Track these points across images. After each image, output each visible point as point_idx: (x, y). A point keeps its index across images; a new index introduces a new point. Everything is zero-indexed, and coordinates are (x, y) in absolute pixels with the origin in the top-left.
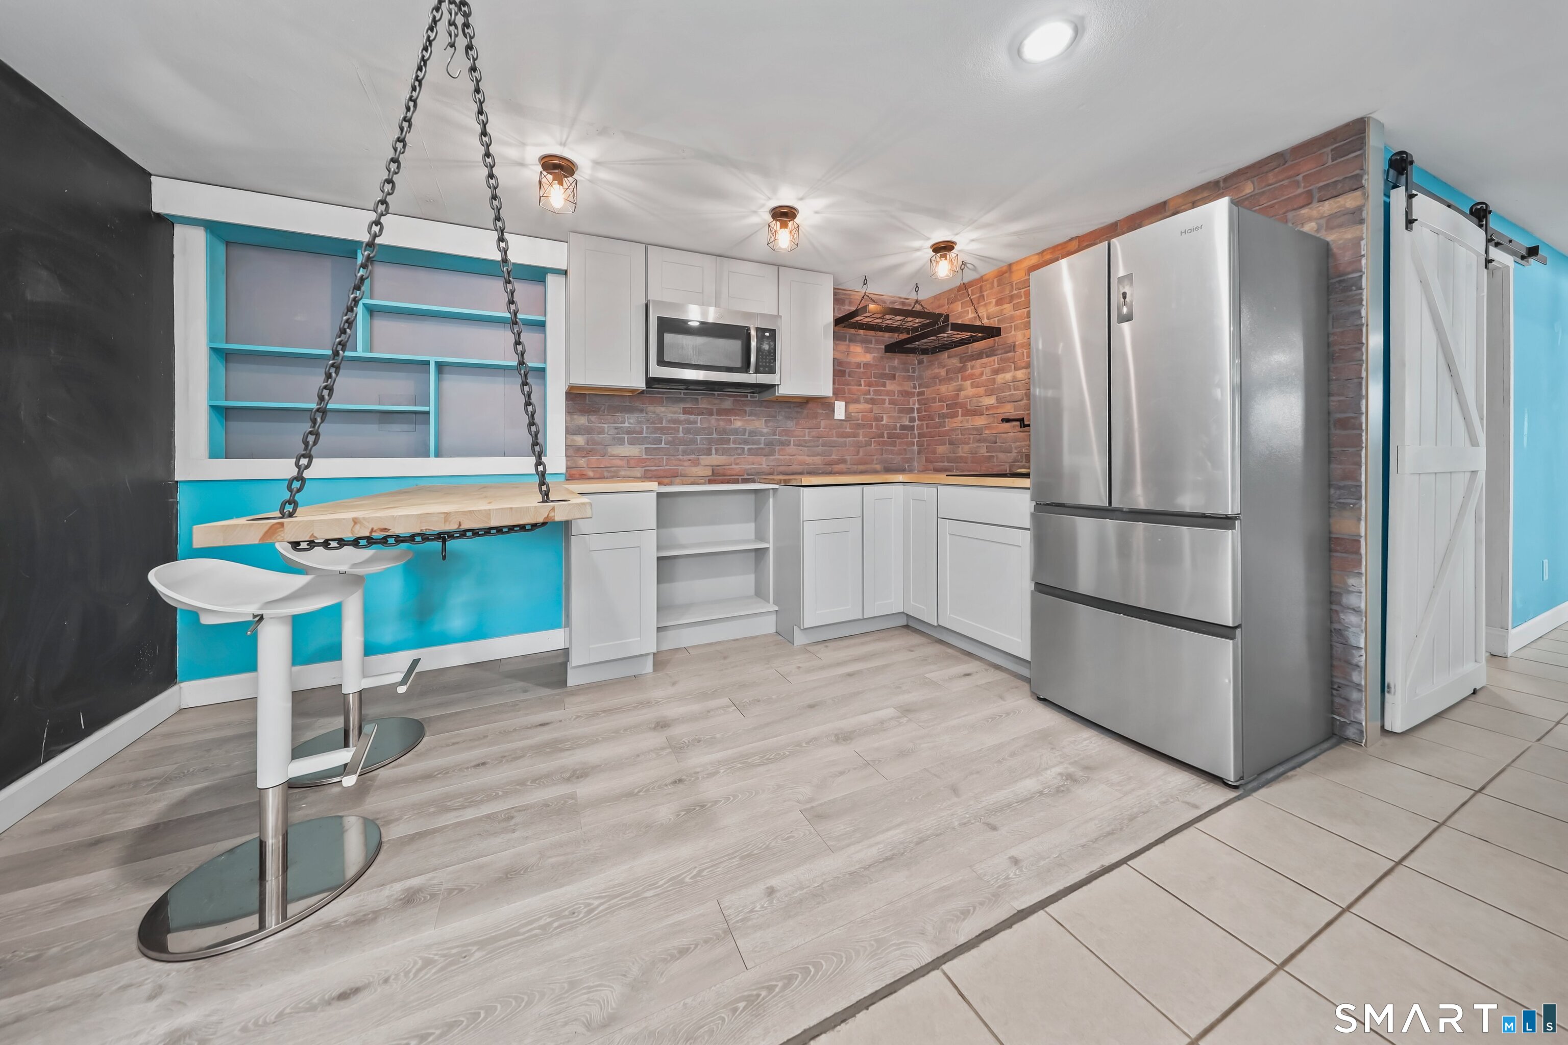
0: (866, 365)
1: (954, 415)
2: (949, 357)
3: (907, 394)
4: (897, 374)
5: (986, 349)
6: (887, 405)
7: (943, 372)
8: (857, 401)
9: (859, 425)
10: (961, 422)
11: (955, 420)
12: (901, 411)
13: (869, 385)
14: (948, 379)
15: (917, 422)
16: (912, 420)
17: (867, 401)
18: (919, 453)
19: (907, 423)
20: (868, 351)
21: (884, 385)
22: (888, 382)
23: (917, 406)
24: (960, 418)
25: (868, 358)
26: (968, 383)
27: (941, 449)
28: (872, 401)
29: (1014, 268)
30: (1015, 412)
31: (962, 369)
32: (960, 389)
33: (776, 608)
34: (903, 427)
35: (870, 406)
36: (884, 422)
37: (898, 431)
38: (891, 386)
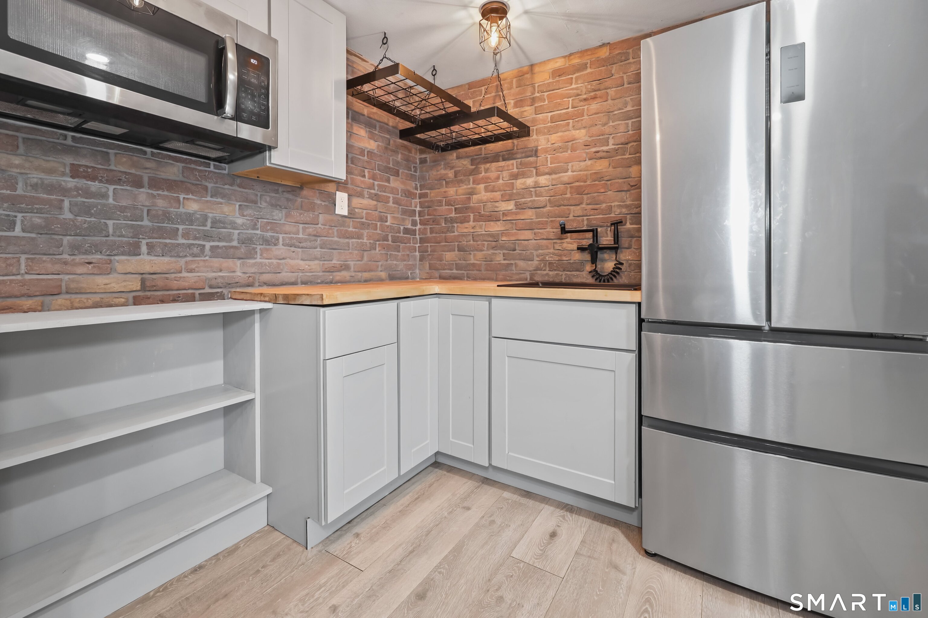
0: (370, 153)
1: (465, 220)
2: (458, 158)
3: (409, 194)
4: (401, 171)
5: (503, 152)
6: (391, 204)
7: (451, 174)
8: (360, 195)
9: (363, 224)
10: (473, 228)
11: (466, 225)
12: (404, 212)
13: (374, 178)
14: (457, 180)
15: (419, 226)
16: (414, 223)
17: (372, 197)
18: (421, 260)
19: (409, 226)
20: (372, 137)
21: (388, 181)
22: (392, 178)
23: (418, 209)
24: (471, 223)
25: (372, 145)
26: (482, 186)
27: (450, 256)
28: (376, 197)
29: (537, 69)
30: (536, 219)
31: (475, 172)
32: (472, 193)
33: (269, 490)
34: (406, 231)
35: (375, 203)
36: (388, 224)
37: (402, 235)
38: (395, 183)
